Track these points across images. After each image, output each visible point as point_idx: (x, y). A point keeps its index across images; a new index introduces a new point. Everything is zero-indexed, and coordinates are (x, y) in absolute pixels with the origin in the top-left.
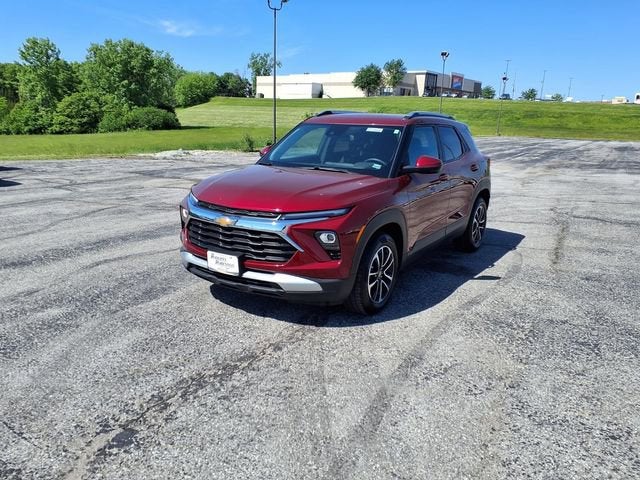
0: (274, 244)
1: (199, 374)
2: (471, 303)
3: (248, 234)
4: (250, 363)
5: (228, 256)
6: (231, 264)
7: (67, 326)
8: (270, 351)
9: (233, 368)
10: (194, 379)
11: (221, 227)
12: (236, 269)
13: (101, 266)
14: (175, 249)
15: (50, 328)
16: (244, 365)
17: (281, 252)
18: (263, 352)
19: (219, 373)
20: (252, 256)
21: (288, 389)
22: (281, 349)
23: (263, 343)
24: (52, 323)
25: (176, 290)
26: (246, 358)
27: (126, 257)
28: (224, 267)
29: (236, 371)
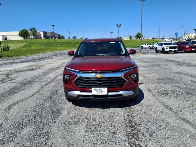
0: (120, 81)
1: (127, 132)
2: (150, 91)
3: (109, 79)
4: (134, 123)
5: (103, 88)
6: (104, 91)
7: (46, 133)
8: (132, 118)
9: (133, 126)
10: (129, 134)
11: (97, 78)
12: (106, 93)
13: (13, 108)
14: (33, 96)
15: (40, 136)
16: (134, 124)
17: (121, 83)
18: (130, 119)
19: (133, 129)
20: (111, 87)
21: (160, 126)
22: (134, 116)
23: (125, 116)
24: (37, 134)
25: (62, 108)
26: (130, 122)
27: (18, 102)
28: (101, 93)
29: (136, 126)
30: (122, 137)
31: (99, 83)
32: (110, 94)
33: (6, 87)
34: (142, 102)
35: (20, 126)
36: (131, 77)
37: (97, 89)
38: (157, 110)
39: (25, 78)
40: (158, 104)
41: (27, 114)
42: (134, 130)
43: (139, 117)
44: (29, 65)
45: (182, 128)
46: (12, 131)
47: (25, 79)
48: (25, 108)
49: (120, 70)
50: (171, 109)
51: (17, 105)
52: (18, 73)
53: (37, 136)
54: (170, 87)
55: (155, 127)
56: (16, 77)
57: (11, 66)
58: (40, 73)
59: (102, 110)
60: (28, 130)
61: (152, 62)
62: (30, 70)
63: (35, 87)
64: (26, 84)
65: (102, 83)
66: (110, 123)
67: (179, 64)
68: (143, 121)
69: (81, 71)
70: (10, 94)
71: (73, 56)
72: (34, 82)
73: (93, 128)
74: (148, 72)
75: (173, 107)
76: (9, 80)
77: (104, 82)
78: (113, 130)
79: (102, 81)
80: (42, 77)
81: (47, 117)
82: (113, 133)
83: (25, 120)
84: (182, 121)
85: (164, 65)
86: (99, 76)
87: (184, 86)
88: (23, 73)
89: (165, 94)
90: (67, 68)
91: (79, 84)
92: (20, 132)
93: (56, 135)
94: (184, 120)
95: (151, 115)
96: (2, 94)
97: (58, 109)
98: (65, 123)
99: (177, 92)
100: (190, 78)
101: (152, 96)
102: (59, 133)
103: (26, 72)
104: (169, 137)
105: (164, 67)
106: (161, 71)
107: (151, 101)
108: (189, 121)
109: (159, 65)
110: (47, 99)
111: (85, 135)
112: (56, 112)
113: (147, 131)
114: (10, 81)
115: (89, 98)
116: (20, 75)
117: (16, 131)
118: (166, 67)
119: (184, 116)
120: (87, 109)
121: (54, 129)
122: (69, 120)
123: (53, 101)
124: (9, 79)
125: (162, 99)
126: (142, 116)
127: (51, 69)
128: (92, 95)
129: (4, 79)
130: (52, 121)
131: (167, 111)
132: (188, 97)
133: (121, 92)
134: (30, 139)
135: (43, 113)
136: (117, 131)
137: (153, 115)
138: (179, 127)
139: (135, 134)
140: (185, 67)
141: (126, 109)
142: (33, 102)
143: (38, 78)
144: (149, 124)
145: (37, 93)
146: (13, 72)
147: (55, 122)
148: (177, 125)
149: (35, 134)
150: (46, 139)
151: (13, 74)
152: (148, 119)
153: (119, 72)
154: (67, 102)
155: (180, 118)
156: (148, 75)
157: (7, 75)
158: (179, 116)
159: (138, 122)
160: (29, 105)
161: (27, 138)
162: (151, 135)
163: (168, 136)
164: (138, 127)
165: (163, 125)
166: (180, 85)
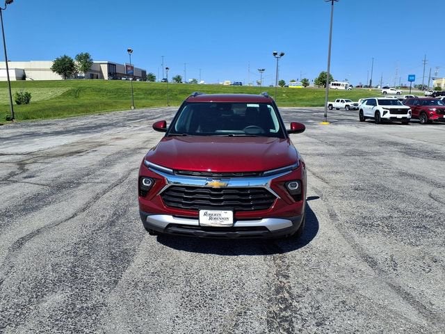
1: (270, 312)
2: (333, 216)
3: (237, 191)
4: (288, 292)
5: (223, 212)
6: (225, 218)
7: (94, 308)
8: (284, 280)
9: (285, 300)
10: (273, 317)
11: (211, 189)
12: (230, 221)
13: (27, 245)
14: (73, 217)
15: (79, 314)
16: (287, 295)
17: (264, 202)
18: (281, 282)
19: (282, 307)
20: (240, 208)
21: (344, 302)
22: (288, 277)
23: (270, 275)
24: (73, 309)
25: (134, 250)
26: (279, 290)
27: (38, 231)
28: (218, 222)
29: (290, 301)
30: (256, 324)
31: (216, 200)
32: (239, 224)
33: (17, 193)
34: (312, 243)
35: (40, 289)
36: (286, 187)
37: (209, 212)
38: (343, 264)
39: (59, 173)
40: (346, 248)
41: (57, 260)
42: (285, 309)
43: (300, 280)
44: (71, 141)
45: (391, 311)
46: (21, 300)
47: (60, 177)
48: (53, 246)
49: (263, 172)
50: (373, 263)
51: (36, 239)
52: (46, 161)
53: (73, 315)
54: (379, 209)
55: (331, 305)
56: (40, 171)
57: (31, 143)
58: (95, 163)
59: (220, 259)
60: (56, 299)
61: (348, 145)
62: (71, 154)
63: (80, 196)
64: (62, 187)
65: (222, 201)
66: (235, 290)
67: (409, 151)
68: (308, 290)
69: (177, 172)
70: (24, 210)
71: (164, 133)
72: (79, 184)
73: (196, 300)
74: (335, 169)
75: (380, 258)
76: (25, 178)
77: (227, 197)
78: (238, 308)
79: (221, 195)
80: (98, 173)
81: (100, 271)
82: (239, 314)
83: (52, 276)
84: (394, 294)
85: (373, 154)
86: (215, 183)
87: (411, 208)
88: (57, 161)
89: (365, 225)
90: (148, 163)
91: (171, 199)
92: (38, 302)
93: (114, 314)
94: (398, 290)
95: (326, 274)
96: (7, 210)
97: (125, 252)
98: (136, 286)
99: (394, 222)
100: (427, 189)
101: (336, 230)
102: (123, 309)
103: (63, 160)
104: (360, 329)
105: (372, 157)
106: (366, 168)
107: (332, 240)
108: (408, 295)
109: (361, 154)
110: (103, 227)
111: (177, 317)
112: (121, 259)
113: (314, 314)
114: (27, 180)
115: (192, 231)
116: (49, 165)
117: (30, 301)
118: (377, 159)
119: (400, 281)
120: (189, 254)
121: (112, 299)
122: (146, 279)
123: (117, 233)
124: (25, 175)
125: (356, 239)
126: (306, 278)
127: (119, 153)
128: (199, 226)
129: (12, 174)
130: (108, 279)
131: (364, 267)
132: (415, 236)
133: (264, 222)
134: (57, 320)
135: (92, 261)
136: (248, 309)
137: (333, 275)
138: (384, 307)
139: (284, 319)
140: (420, 161)
141: (274, 259)
142: (71, 233)
143: (88, 175)
144: (320, 297)
145: (84, 210)
146: (35, 157)
147: (116, 282)
148: (381, 302)
149: (70, 310)
150: (91, 321)
151: (34, 162)
152: (318, 286)
153: (262, 176)
154: (147, 235)
155: (390, 285)
156: (334, 177)
157: (21, 165)
158: (389, 281)
159: (295, 291)
160: (63, 241)
161: (51, 317)
162: (321, 324)
163: (357, 328)
164: (295, 303)
165: (351, 301)
166: (402, 206)
